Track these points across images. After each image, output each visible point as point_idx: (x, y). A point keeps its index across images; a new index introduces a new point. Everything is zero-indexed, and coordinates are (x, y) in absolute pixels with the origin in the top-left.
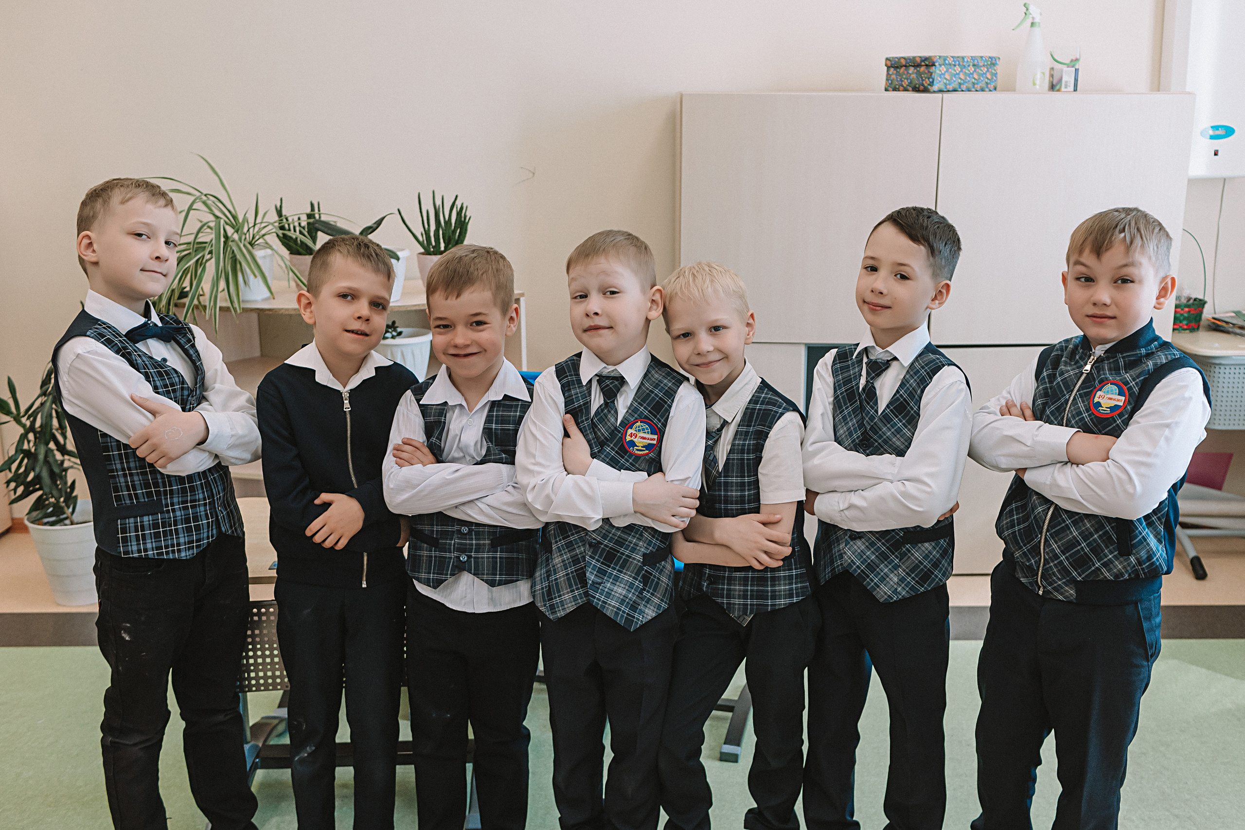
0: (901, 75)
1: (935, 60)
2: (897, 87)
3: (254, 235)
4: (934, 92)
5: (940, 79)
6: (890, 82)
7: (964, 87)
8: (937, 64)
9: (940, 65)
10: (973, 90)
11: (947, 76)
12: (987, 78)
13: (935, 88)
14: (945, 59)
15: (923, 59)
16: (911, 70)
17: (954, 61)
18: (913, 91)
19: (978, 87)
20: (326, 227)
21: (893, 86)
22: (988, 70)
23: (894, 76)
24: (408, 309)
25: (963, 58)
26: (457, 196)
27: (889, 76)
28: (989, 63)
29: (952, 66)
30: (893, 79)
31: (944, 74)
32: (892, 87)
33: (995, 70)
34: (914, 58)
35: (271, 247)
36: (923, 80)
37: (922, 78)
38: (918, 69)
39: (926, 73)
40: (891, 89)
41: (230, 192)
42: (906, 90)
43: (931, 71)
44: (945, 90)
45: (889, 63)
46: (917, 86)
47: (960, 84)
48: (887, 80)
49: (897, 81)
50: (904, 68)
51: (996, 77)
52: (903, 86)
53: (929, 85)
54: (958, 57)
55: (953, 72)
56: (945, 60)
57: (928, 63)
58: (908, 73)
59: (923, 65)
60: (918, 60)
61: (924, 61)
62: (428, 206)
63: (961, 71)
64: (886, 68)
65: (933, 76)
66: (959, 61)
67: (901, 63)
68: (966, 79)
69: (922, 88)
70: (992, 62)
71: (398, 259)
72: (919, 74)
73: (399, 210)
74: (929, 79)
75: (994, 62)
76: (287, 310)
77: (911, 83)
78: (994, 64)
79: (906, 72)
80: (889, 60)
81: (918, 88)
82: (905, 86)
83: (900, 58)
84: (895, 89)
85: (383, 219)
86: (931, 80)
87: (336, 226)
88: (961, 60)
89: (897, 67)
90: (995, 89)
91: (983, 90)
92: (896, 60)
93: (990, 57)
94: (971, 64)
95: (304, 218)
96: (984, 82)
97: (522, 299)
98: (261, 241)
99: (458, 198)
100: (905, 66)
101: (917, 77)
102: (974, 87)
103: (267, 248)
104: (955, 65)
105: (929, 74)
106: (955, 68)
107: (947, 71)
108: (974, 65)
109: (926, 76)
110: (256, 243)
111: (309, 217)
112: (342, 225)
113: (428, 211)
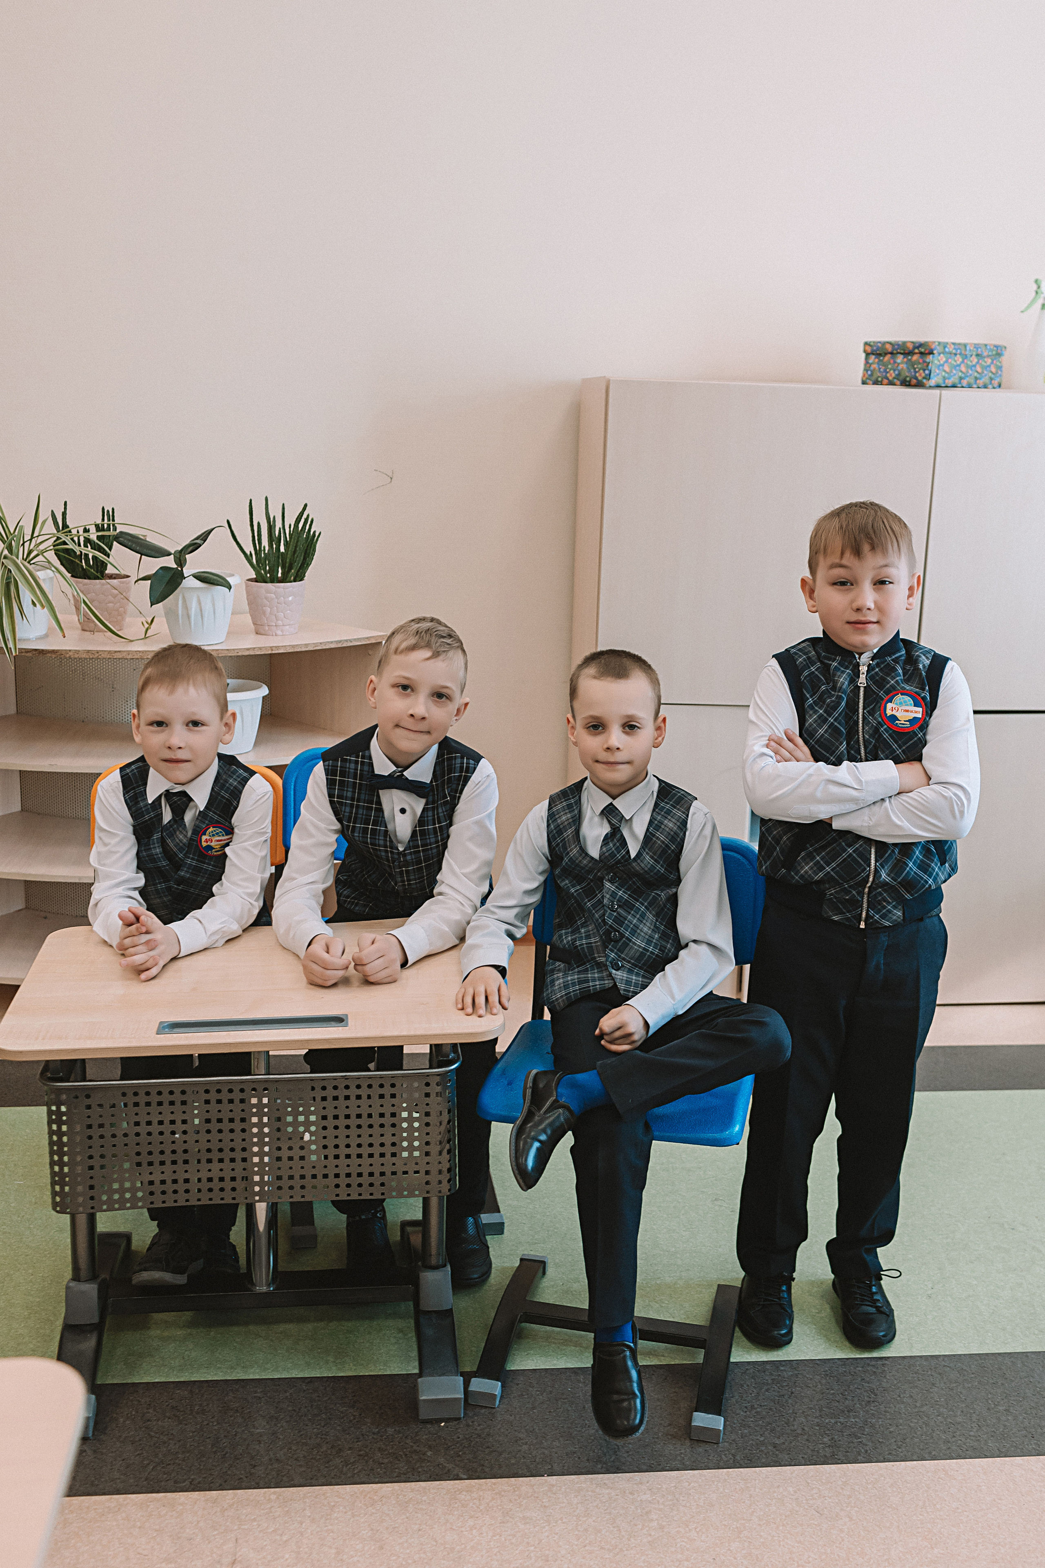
0: (886, 365)
1: (933, 347)
2: (880, 379)
4: (931, 387)
5: (937, 371)
6: (869, 372)
7: (964, 383)
8: (935, 352)
9: (939, 354)
10: (975, 386)
11: (946, 368)
12: (992, 372)
13: (932, 382)
14: (945, 345)
15: (917, 345)
16: (900, 359)
17: (955, 349)
18: (901, 385)
19: (980, 382)
20: (133, 542)
21: (874, 378)
22: (992, 363)
23: (875, 366)
24: (240, 654)
25: (965, 345)
26: (306, 505)
27: (868, 365)
28: (994, 353)
29: (953, 355)
30: (875, 369)
31: (943, 365)
32: (872, 379)
33: (1000, 362)
34: (904, 343)
36: (916, 372)
37: (915, 369)
38: (910, 357)
39: (920, 363)
40: (871, 382)
42: (891, 383)
43: (928, 360)
44: (943, 385)
45: (869, 349)
46: (908, 379)
47: (961, 378)
48: (866, 370)
49: (880, 372)
50: (889, 356)
51: (1001, 371)
52: (887, 379)
53: (924, 378)
54: (959, 344)
55: (953, 362)
56: (945, 347)
57: (924, 350)
58: (895, 362)
59: (916, 353)
60: (910, 346)
61: (918, 348)
62: (260, 517)
63: (963, 362)
64: (864, 355)
65: (930, 368)
66: (961, 349)
67: (886, 349)
68: (968, 372)
69: (914, 381)
70: (998, 352)
71: (230, 587)
72: (912, 364)
73: (228, 522)
74: (924, 370)
75: (999, 351)
76: (77, 652)
77: (899, 375)
78: (999, 355)
79: (892, 361)
80: (870, 345)
81: (910, 381)
82: (890, 378)
83: (884, 343)
84: (876, 383)
85: (209, 532)
86: (927, 372)
87: (144, 540)
88: (963, 348)
89: (880, 355)
90: (1000, 386)
91: (985, 387)
92: (879, 344)
93: (995, 346)
94: (974, 353)
95: (92, 528)
96: (987, 377)
99: (310, 507)
100: (892, 353)
101: (908, 368)
102: (976, 383)
104: (956, 354)
105: (925, 364)
106: (956, 359)
107: (946, 362)
108: (977, 355)
109: (919, 366)
111: (98, 528)
112: (153, 539)
113: (259, 523)
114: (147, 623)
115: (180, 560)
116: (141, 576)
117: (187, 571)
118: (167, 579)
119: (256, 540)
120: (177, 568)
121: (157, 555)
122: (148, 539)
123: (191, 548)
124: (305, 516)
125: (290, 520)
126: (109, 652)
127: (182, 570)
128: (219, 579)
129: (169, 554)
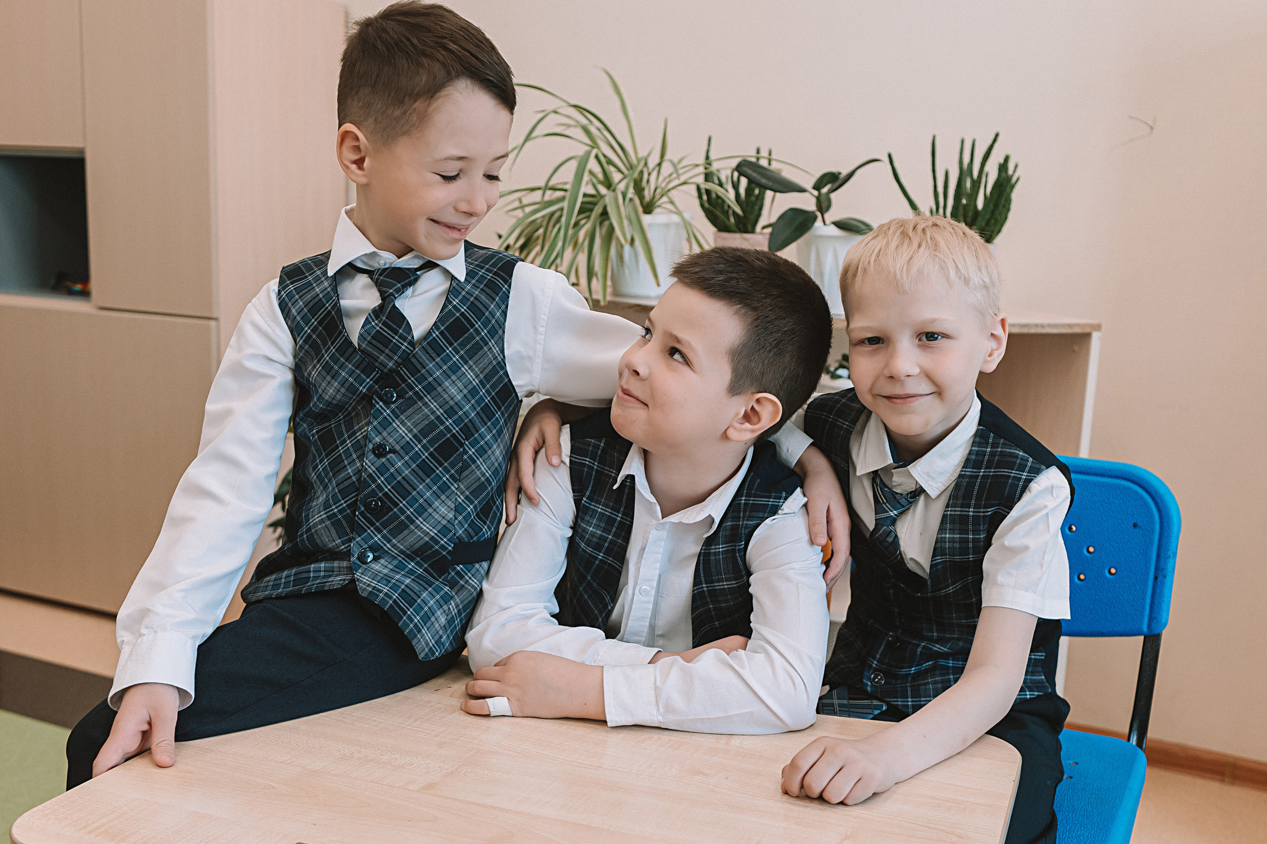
3: (655, 190)
26: (997, 135)
35: (679, 213)
41: (633, 123)
62: (949, 163)
73: (890, 156)
85: (858, 167)
97: (1095, 336)
98: (665, 199)
99: (1000, 139)
103: (671, 212)
110: (658, 204)
112: (788, 174)
113: (947, 171)
118: (796, 223)
120: (813, 212)
121: (785, 190)
122: (782, 174)
127: (822, 214)
128: (862, 225)
129: (802, 190)
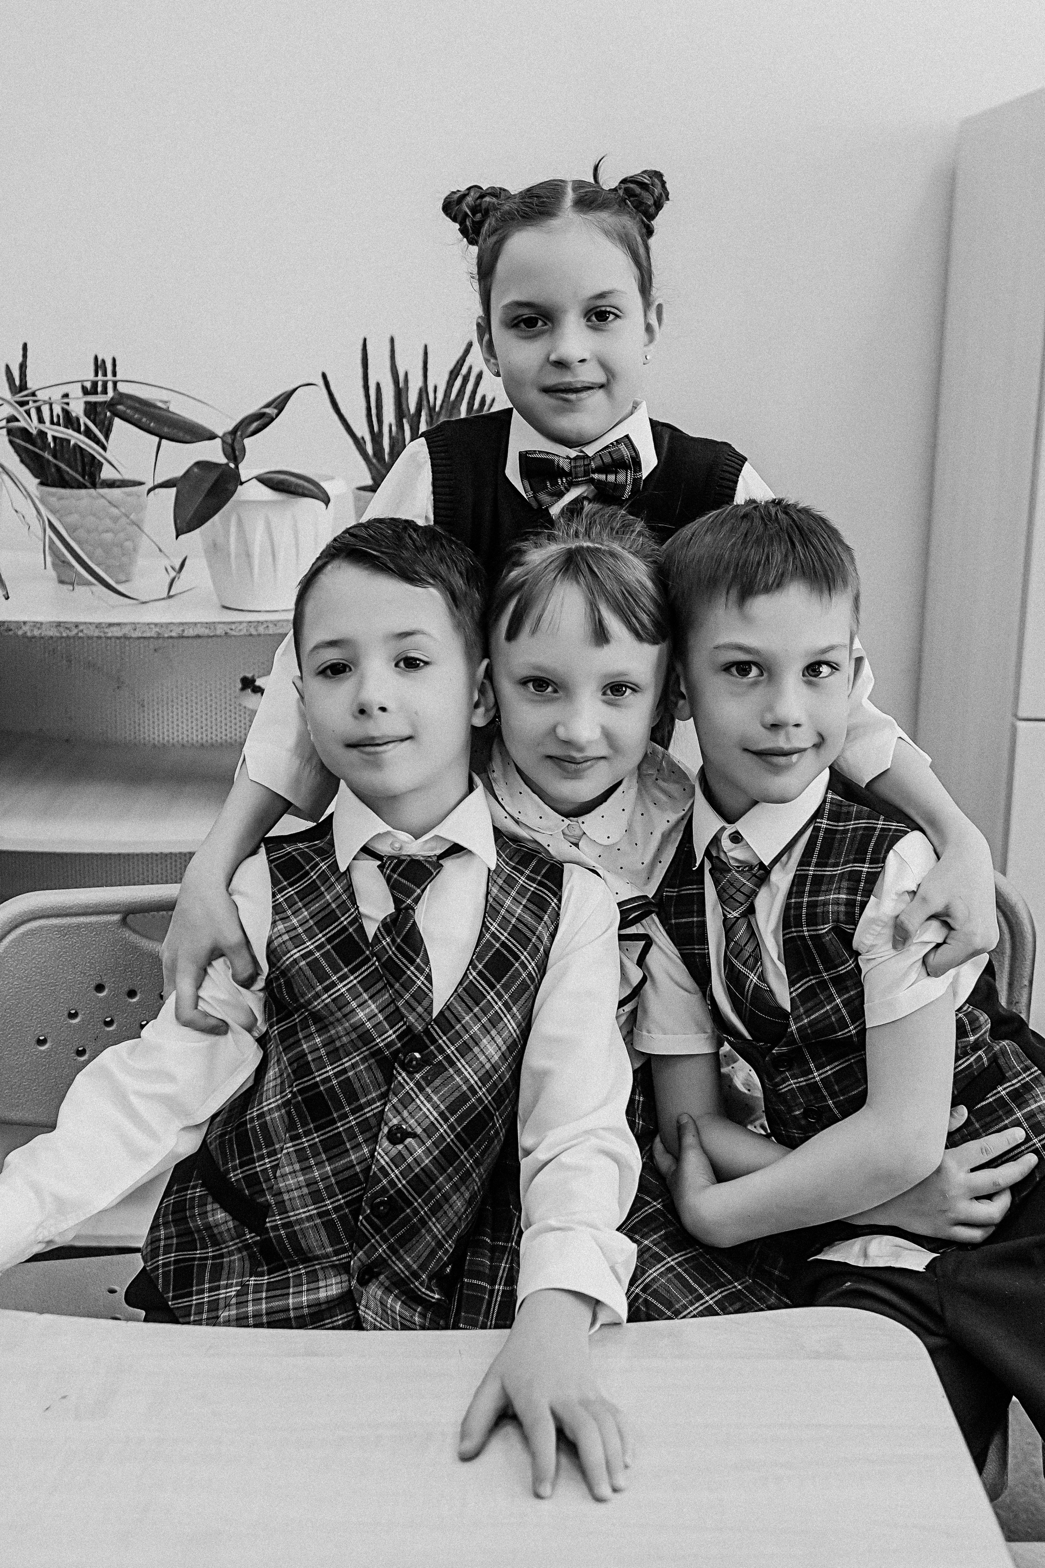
20: (144, 414)
62: (380, 374)
71: (327, 501)
73: (324, 376)
76: (38, 625)
85: (288, 396)
87: (167, 410)
95: (76, 391)
111: (86, 392)
112: (181, 408)
113: (378, 385)
114: (173, 568)
115: (233, 450)
116: (159, 480)
117: (246, 471)
118: (207, 486)
119: (375, 413)
120: (227, 464)
121: (188, 438)
122: (171, 409)
123: (254, 425)
124: (464, 371)
125: (438, 378)
126: (98, 626)
127: (237, 467)
128: (306, 484)
129: (212, 437)
